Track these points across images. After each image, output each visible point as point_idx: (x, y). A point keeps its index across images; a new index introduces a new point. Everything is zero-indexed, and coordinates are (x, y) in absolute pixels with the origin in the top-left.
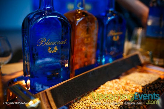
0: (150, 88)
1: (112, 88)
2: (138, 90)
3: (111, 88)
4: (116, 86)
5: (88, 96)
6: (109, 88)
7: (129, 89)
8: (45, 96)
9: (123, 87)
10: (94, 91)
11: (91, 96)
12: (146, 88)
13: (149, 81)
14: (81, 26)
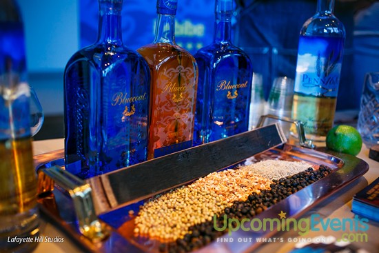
0: (286, 183)
1: (218, 182)
2: (263, 187)
3: (216, 182)
4: (226, 179)
5: (174, 194)
6: (212, 182)
7: (247, 184)
8: (99, 183)
9: (237, 181)
10: (186, 186)
11: (179, 193)
12: (280, 183)
13: (288, 173)
14: (165, 72)
